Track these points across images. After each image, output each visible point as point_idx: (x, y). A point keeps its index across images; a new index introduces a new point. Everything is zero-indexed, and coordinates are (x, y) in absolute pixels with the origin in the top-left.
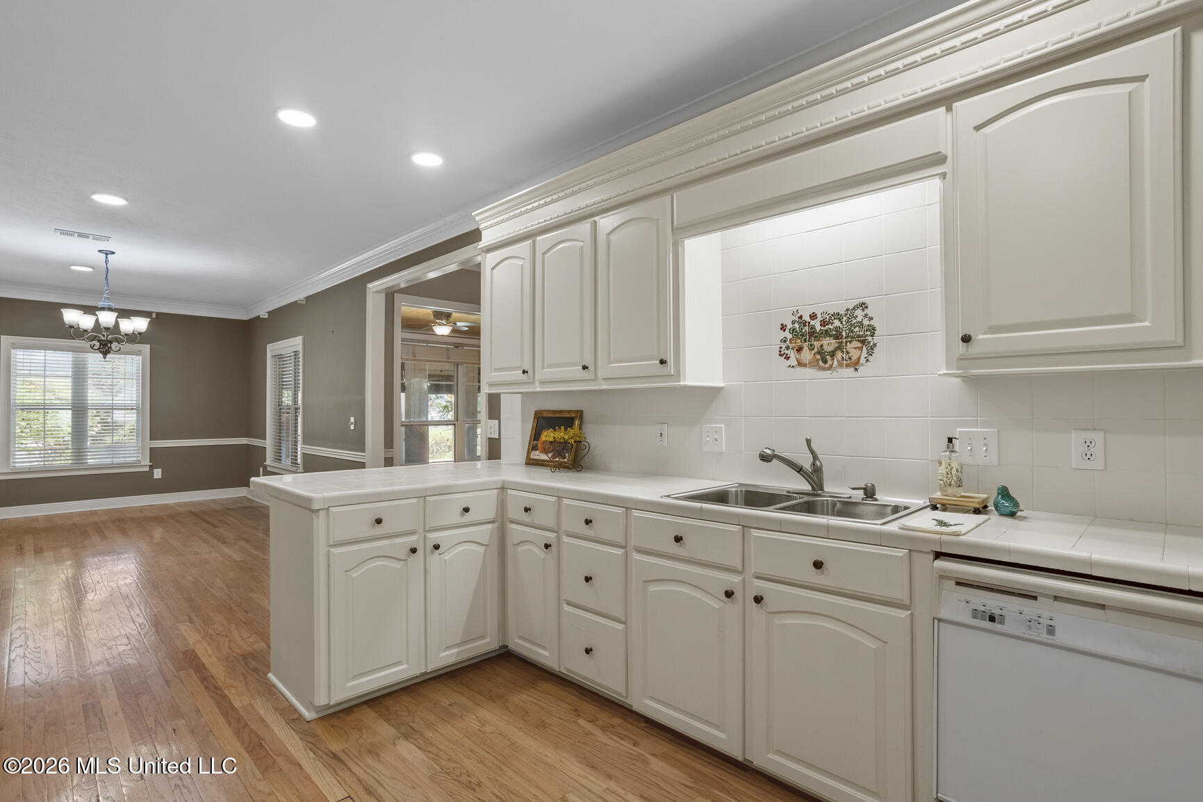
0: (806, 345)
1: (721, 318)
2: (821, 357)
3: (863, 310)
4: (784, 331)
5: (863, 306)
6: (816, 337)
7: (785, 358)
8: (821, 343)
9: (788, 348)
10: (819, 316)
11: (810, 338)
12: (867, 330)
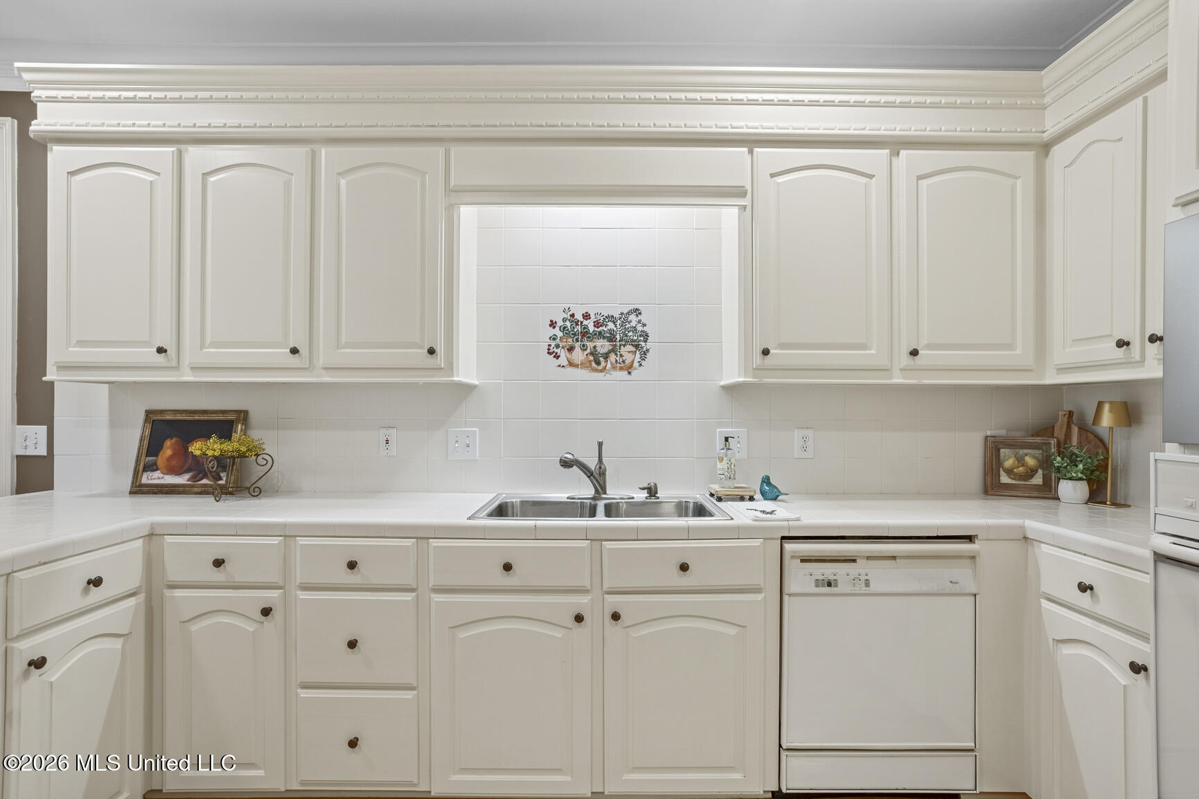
0: (577, 345)
1: (475, 306)
2: (594, 359)
3: (637, 316)
4: (554, 328)
5: (637, 312)
6: (589, 337)
7: (554, 357)
8: (594, 344)
9: (557, 346)
10: (592, 316)
11: (582, 338)
12: (640, 336)
